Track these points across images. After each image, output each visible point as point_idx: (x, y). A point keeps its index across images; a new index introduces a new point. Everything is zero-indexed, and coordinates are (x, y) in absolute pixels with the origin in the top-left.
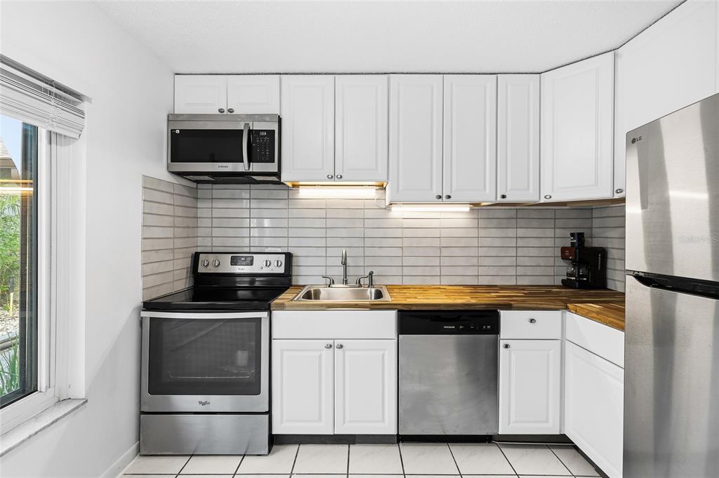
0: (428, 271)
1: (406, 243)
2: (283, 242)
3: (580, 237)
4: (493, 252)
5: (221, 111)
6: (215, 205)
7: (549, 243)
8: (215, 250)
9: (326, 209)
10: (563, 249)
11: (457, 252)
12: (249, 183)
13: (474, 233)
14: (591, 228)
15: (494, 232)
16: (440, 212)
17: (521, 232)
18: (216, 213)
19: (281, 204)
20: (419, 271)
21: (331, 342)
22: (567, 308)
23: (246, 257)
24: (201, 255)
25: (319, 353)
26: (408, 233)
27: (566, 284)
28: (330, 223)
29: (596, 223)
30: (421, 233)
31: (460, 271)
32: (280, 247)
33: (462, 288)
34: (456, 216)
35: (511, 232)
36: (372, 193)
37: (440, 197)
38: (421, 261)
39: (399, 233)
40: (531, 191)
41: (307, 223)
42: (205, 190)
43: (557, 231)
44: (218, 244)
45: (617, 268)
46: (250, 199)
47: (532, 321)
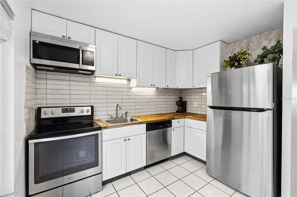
0: (143, 110)
1: (137, 101)
2: (88, 101)
3: (181, 98)
4: (161, 103)
5: (64, 37)
6: (48, 82)
7: (173, 100)
8: (48, 106)
9: (108, 87)
10: (177, 102)
11: (151, 103)
12: (69, 73)
13: (156, 97)
14: (182, 96)
15: (161, 97)
16: (147, 90)
17: (168, 97)
18: (49, 87)
19: (87, 84)
20: (140, 111)
21: (125, 138)
22: (185, 118)
23: (70, 109)
24: (42, 109)
25: (121, 143)
26: (137, 97)
27: (178, 112)
28: (109, 93)
29: (183, 94)
30: (141, 97)
31: (152, 110)
32: (86, 103)
33: (154, 115)
34: (151, 92)
35: (165, 97)
36: (125, 82)
37: (152, 85)
38: (141, 107)
39: (134, 97)
40: (174, 85)
41: (99, 93)
42: (42, 74)
43: (175, 96)
44: (50, 103)
45: (189, 106)
46: (70, 80)
47: (179, 122)
